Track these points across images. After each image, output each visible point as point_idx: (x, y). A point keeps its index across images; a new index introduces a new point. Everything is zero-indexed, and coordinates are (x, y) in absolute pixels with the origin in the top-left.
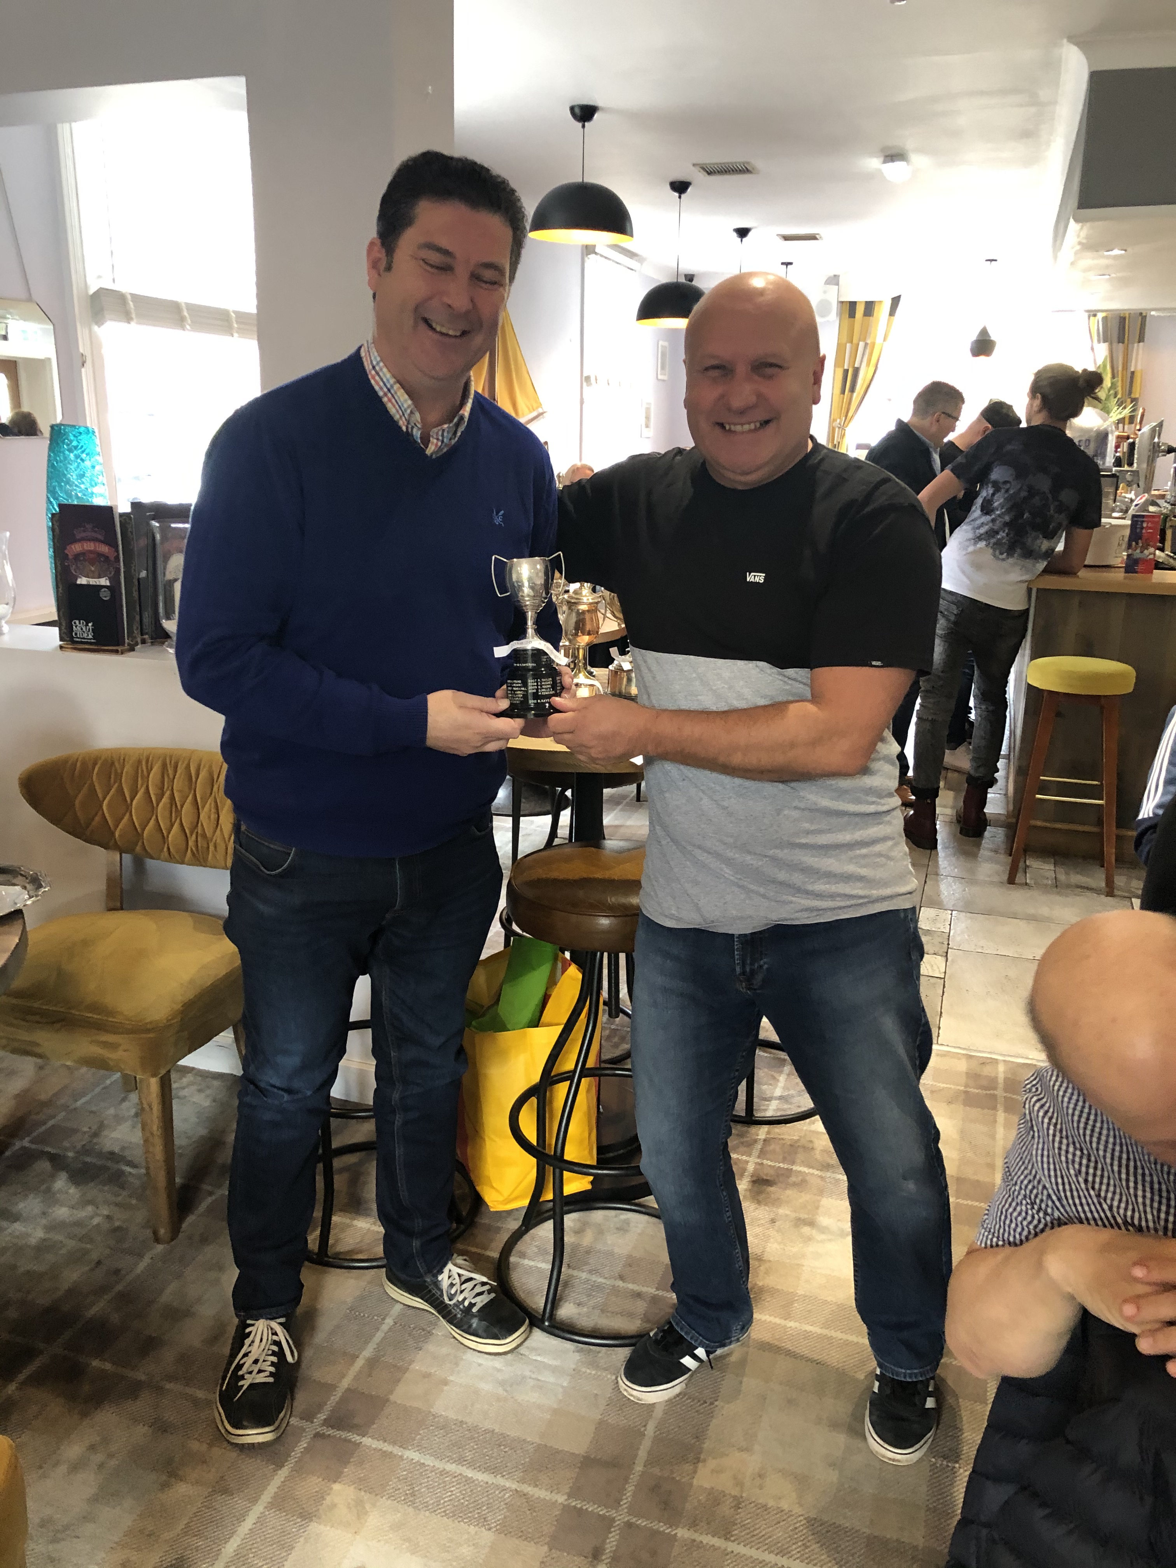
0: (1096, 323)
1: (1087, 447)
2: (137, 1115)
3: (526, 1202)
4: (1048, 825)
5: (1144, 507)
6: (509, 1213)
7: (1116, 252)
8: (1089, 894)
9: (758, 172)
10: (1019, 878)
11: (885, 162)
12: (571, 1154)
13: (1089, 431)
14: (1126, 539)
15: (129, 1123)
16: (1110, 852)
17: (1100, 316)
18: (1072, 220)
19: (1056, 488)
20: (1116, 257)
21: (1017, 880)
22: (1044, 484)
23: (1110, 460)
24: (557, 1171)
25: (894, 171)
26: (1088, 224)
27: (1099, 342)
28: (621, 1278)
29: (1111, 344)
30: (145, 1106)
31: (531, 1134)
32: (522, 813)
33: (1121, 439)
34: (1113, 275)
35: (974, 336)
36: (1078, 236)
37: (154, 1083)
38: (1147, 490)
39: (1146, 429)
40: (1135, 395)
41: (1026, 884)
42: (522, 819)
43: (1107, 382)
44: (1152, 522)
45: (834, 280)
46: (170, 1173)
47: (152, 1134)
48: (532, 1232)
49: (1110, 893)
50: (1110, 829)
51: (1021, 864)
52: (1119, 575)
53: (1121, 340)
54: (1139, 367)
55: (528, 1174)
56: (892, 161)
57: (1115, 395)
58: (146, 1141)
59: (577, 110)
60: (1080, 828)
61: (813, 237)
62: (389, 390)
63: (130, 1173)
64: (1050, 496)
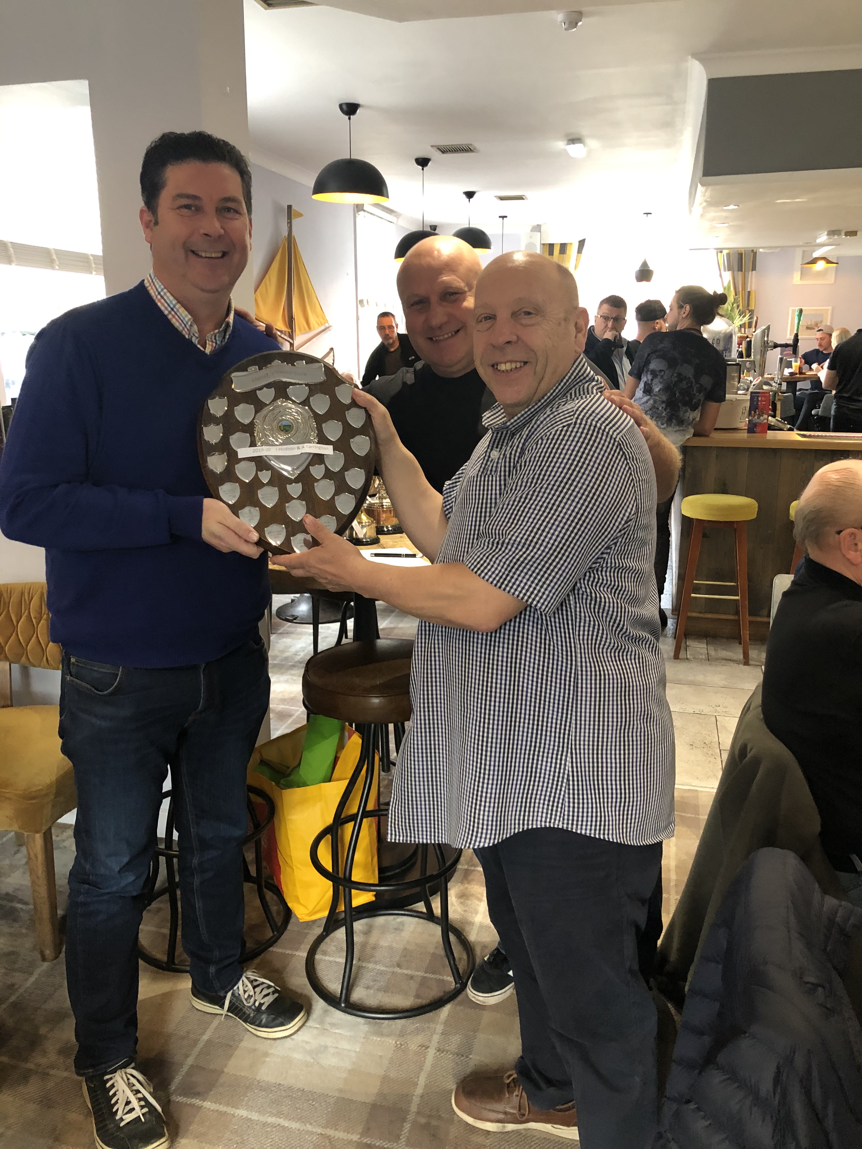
0: (722, 258)
1: (718, 344)
2: (27, 863)
3: (326, 913)
4: (701, 615)
5: (760, 386)
6: (314, 922)
7: (732, 207)
8: (732, 664)
9: (478, 152)
10: (682, 655)
11: (568, 144)
12: (357, 876)
13: (719, 333)
14: (748, 409)
15: (21, 870)
16: (746, 634)
17: (725, 252)
18: (699, 185)
19: (698, 374)
20: (732, 211)
21: (680, 657)
22: (688, 371)
23: (734, 355)
24: (347, 889)
25: (575, 150)
26: (710, 188)
27: (725, 270)
28: (399, 966)
29: (733, 272)
30: (32, 855)
31: (327, 863)
32: (320, 621)
33: (742, 339)
34: (731, 224)
35: (637, 267)
36: (704, 196)
37: (39, 838)
38: (762, 375)
39: (759, 331)
40: (752, 307)
41: (687, 659)
42: (320, 625)
43: (731, 299)
44: (765, 397)
45: (537, 228)
46: (53, 907)
47: (38, 878)
48: (332, 935)
49: (746, 663)
50: (746, 618)
51: (683, 645)
52: (744, 435)
53: (740, 269)
54: (753, 289)
55: (326, 892)
56: (574, 143)
57: (738, 306)
58: (33, 882)
59: (344, 107)
60: (723, 617)
61: (521, 198)
62: (172, 309)
63: (22, 909)
64: (693, 380)
